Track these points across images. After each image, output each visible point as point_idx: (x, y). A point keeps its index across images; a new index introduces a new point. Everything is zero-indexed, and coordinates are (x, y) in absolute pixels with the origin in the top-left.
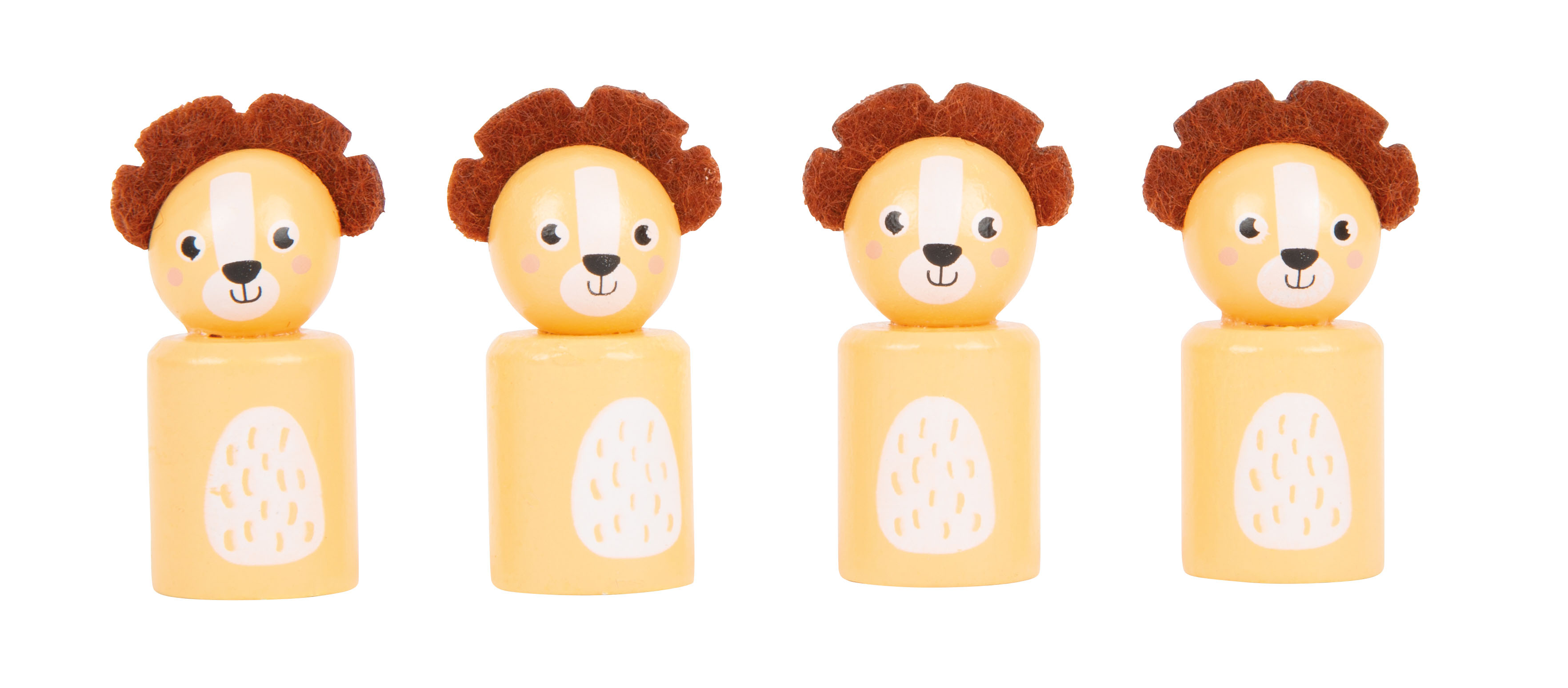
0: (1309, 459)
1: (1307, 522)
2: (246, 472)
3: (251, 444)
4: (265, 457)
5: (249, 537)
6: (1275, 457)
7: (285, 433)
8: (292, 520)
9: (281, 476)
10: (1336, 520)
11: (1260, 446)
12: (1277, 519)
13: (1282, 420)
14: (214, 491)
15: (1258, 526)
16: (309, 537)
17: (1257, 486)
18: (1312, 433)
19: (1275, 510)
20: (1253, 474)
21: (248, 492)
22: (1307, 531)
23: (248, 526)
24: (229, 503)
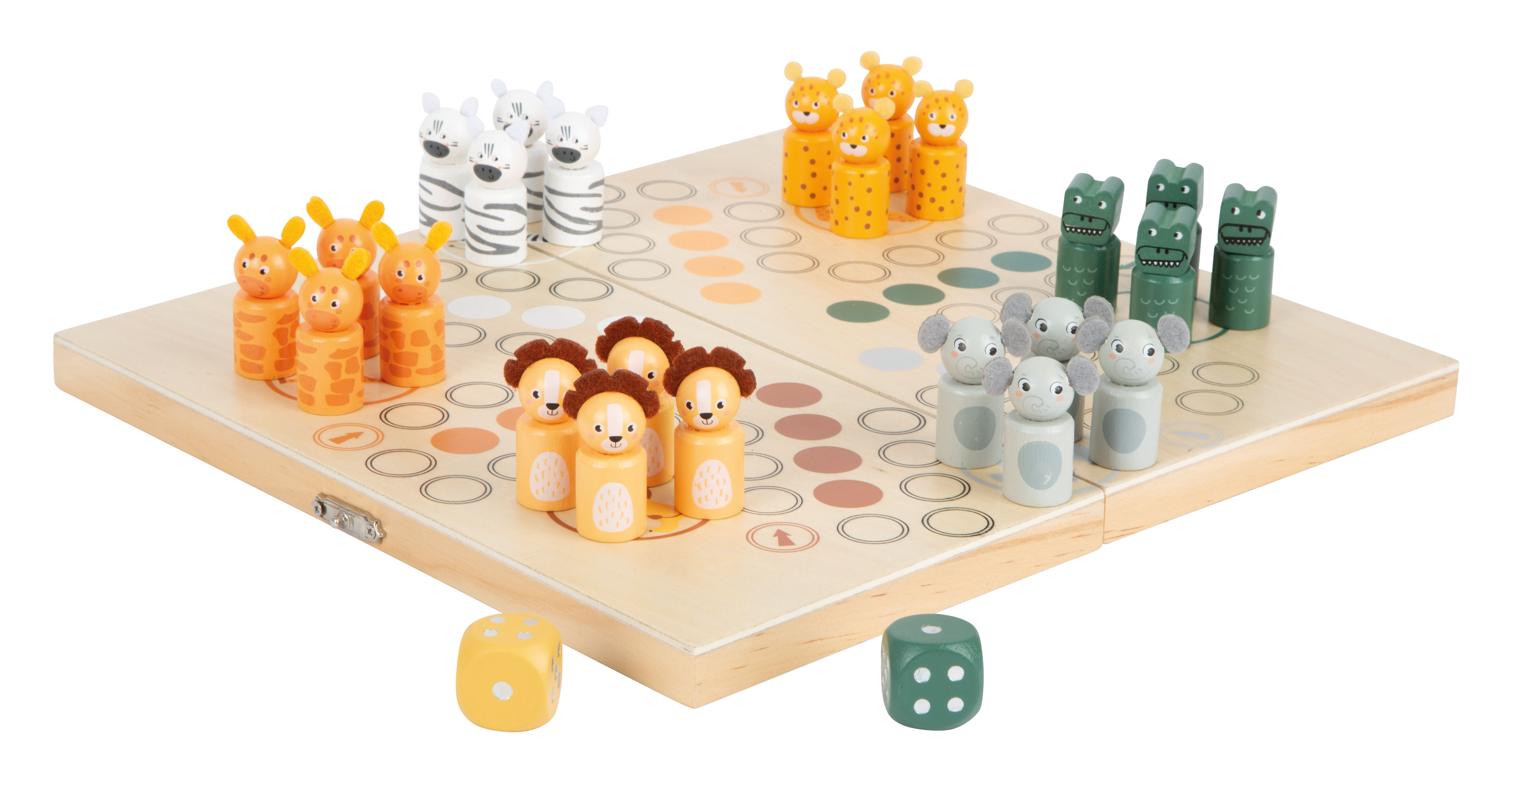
0: (618, 503)
1: (618, 523)
2: (706, 480)
3: (708, 471)
4: (712, 476)
5: (706, 499)
6: (607, 503)
7: (719, 468)
8: (721, 495)
9: (718, 482)
10: (628, 522)
11: (602, 499)
12: (607, 523)
13: (609, 491)
14: (695, 485)
15: (601, 524)
16: (726, 500)
17: (601, 512)
18: (620, 495)
19: (607, 520)
20: (599, 508)
21: (706, 486)
22: (617, 526)
23: (706, 497)
24: (700, 489)
